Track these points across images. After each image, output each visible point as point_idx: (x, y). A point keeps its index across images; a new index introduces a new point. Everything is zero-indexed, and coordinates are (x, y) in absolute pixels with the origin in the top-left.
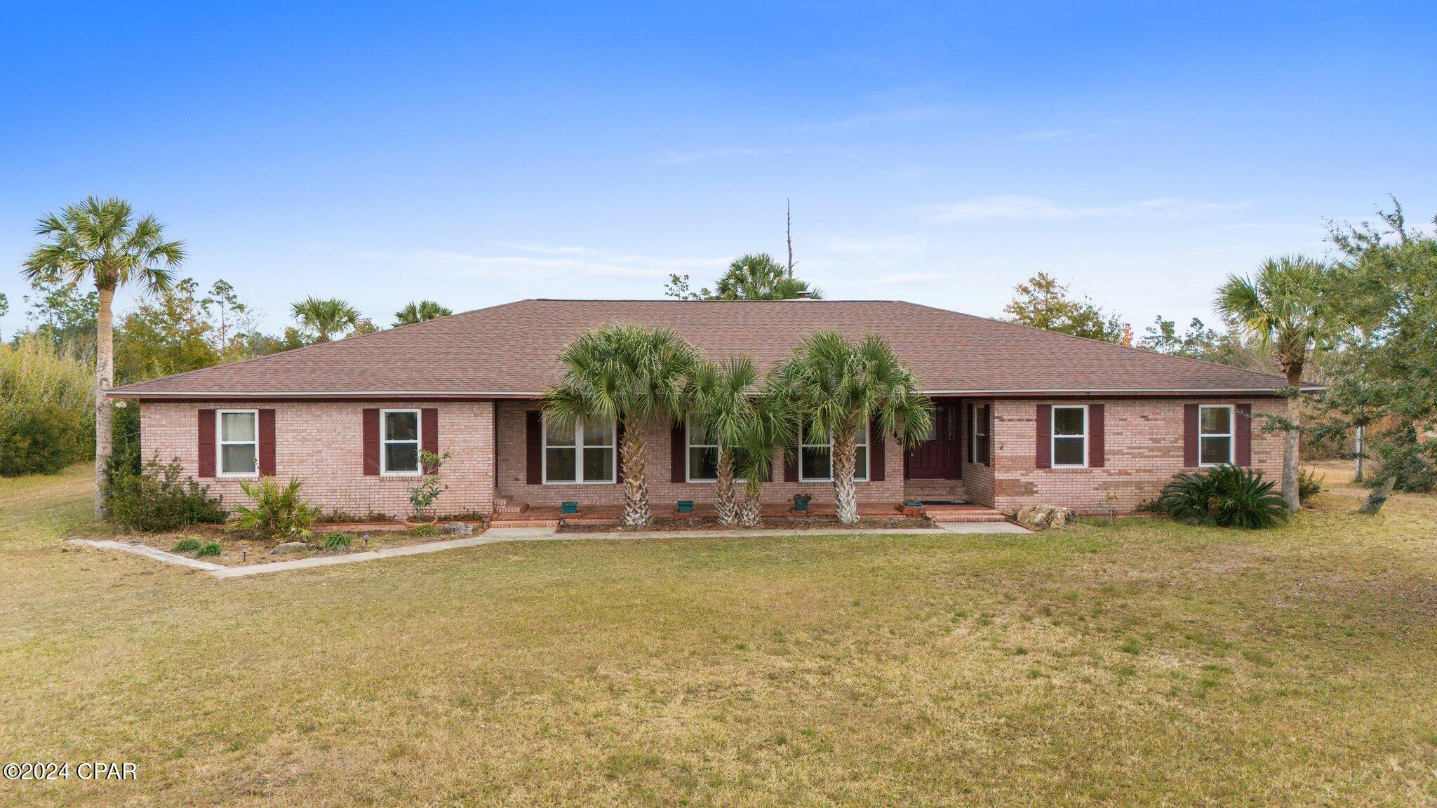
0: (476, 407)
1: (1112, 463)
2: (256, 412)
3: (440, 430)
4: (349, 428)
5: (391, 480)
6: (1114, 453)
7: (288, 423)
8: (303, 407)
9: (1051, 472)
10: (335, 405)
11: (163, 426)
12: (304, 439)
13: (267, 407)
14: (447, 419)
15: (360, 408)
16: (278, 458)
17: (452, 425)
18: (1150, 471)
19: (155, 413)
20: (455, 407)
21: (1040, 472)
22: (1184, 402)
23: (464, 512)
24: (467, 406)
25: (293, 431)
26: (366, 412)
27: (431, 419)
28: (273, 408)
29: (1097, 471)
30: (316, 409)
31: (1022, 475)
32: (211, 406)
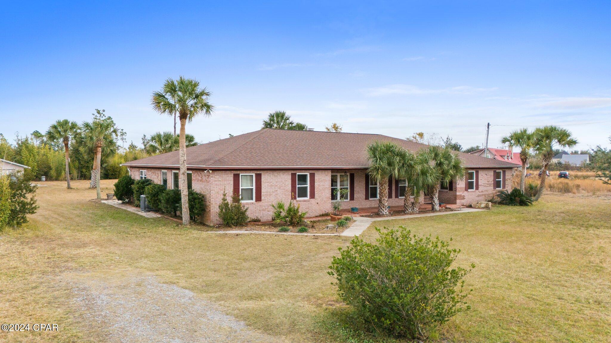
0: (326, 172)
1: (481, 188)
2: (254, 175)
3: (316, 181)
4: (287, 181)
5: (300, 201)
6: (481, 185)
7: (266, 178)
8: (271, 172)
9: (468, 192)
10: (282, 172)
11: (220, 181)
12: (271, 186)
13: (258, 172)
14: (318, 176)
15: (290, 172)
16: (262, 194)
17: (319, 179)
18: (487, 191)
19: (217, 176)
20: (320, 172)
21: (466, 192)
22: (493, 170)
23: (324, 213)
24: (323, 171)
25: (268, 182)
26: (292, 174)
27: (312, 176)
28: (260, 173)
29: (477, 191)
30: (276, 173)
31: (462, 193)
32: (238, 172)
